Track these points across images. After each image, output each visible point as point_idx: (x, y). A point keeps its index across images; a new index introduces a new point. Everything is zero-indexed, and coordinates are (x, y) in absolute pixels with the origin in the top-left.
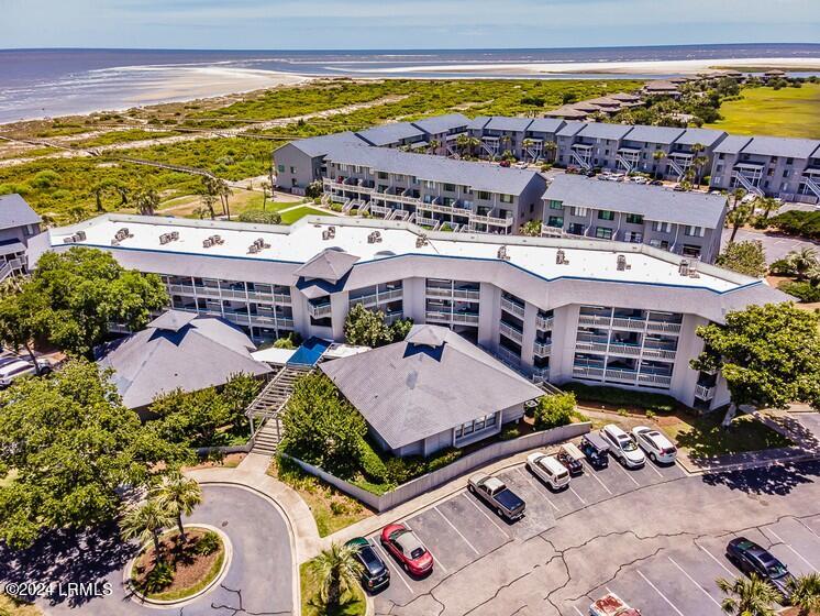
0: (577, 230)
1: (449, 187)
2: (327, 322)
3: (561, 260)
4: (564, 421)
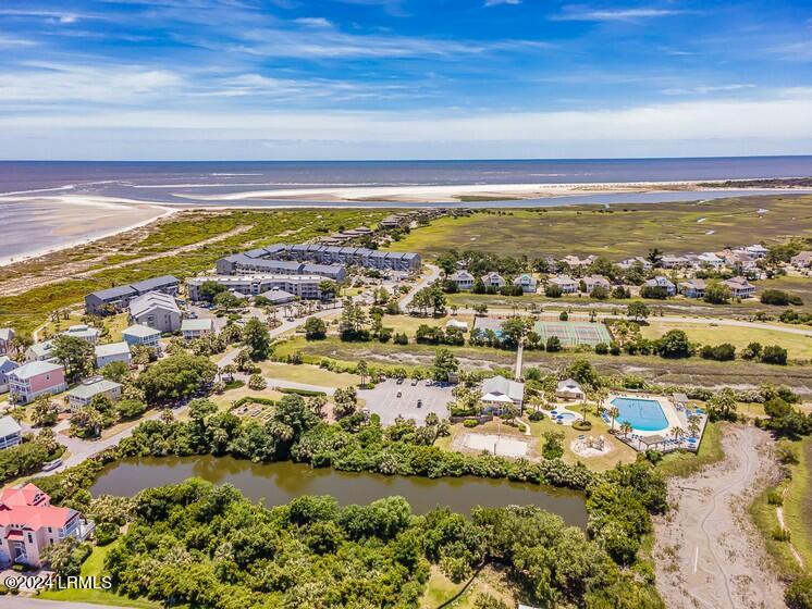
2: (257, 290)
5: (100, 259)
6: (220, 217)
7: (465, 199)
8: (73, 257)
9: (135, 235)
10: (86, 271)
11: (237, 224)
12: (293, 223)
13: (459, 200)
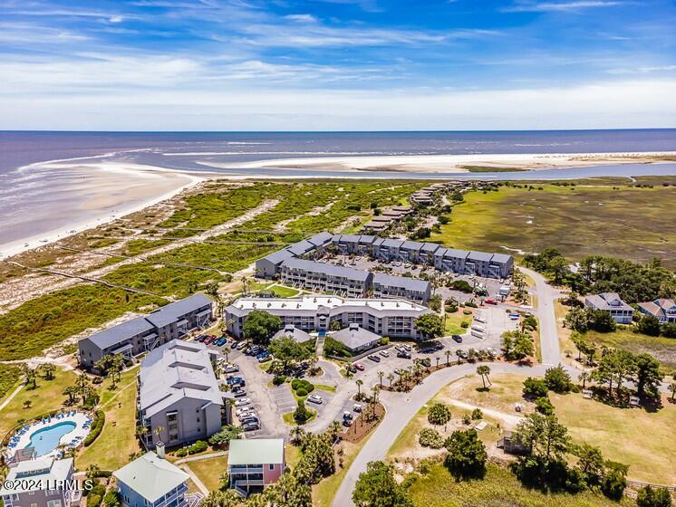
0: (385, 293)
1: (338, 278)
2: (325, 325)
3: (382, 305)
4: (386, 344)
5: (119, 246)
6: (244, 188)
7: (473, 169)
8: (92, 243)
9: (161, 210)
10: (99, 267)
11: (261, 199)
12: (318, 198)
13: (467, 171)
